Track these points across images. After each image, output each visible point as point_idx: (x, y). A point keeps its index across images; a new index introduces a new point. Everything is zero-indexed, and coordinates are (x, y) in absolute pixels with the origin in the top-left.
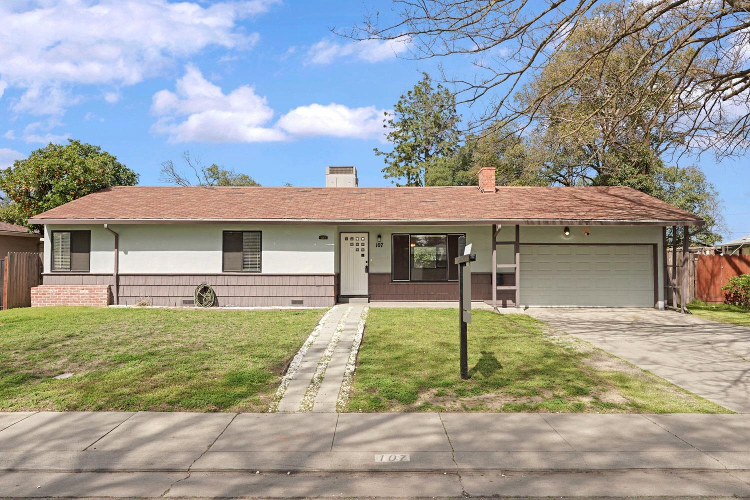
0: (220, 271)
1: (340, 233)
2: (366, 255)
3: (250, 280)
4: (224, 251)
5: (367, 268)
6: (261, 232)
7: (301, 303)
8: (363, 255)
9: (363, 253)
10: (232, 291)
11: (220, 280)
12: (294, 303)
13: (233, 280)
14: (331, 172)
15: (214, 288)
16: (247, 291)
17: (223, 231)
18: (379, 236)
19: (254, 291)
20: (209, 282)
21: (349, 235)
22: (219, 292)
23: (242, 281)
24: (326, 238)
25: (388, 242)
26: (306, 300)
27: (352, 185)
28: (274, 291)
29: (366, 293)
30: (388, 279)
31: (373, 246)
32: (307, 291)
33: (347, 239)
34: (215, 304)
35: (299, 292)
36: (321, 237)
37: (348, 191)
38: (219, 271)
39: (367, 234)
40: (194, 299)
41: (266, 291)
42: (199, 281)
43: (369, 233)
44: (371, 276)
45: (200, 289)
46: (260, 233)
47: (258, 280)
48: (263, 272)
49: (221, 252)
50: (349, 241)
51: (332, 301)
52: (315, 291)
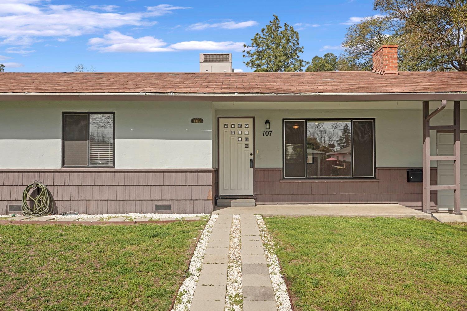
0: (58, 167)
1: (219, 118)
2: (251, 146)
3: (99, 178)
4: (64, 139)
5: (252, 161)
6: (113, 113)
7: (167, 209)
8: (247, 146)
9: (247, 143)
10: (75, 193)
11: (59, 179)
12: (159, 209)
13: (76, 179)
14: (206, 60)
15: (50, 188)
16: (95, 193)
17: (63, 113)
18: (267, 122)
19: (105, 194)
20: (44, 181)
21: (229, 121)
22: (57, 194)
23: (89, 179)
24: (201, 121)
25: (278, 129)
26: (175, 205)
27: (229, 71)
28: (131, 193)
29: (251, 193)
30: (279, 175)
31: (259, 134)
32: (176, 193)
33: (226, 125)
34: (53, 210)
35: (166, 194)
36: (193, 121)
37: (226, 75)
39: (252, 120)
40: (21, 204)
41: (120, 193)
42: (29, 180)
43: (254, 118)
44: (256, 171)
45: (31, 191)
46: (111, 115)
47: (109, 178)
48: (117, 167)
49: (59, 142)
50: (229, 129)
51: (210, 204)
52: (186, 193)
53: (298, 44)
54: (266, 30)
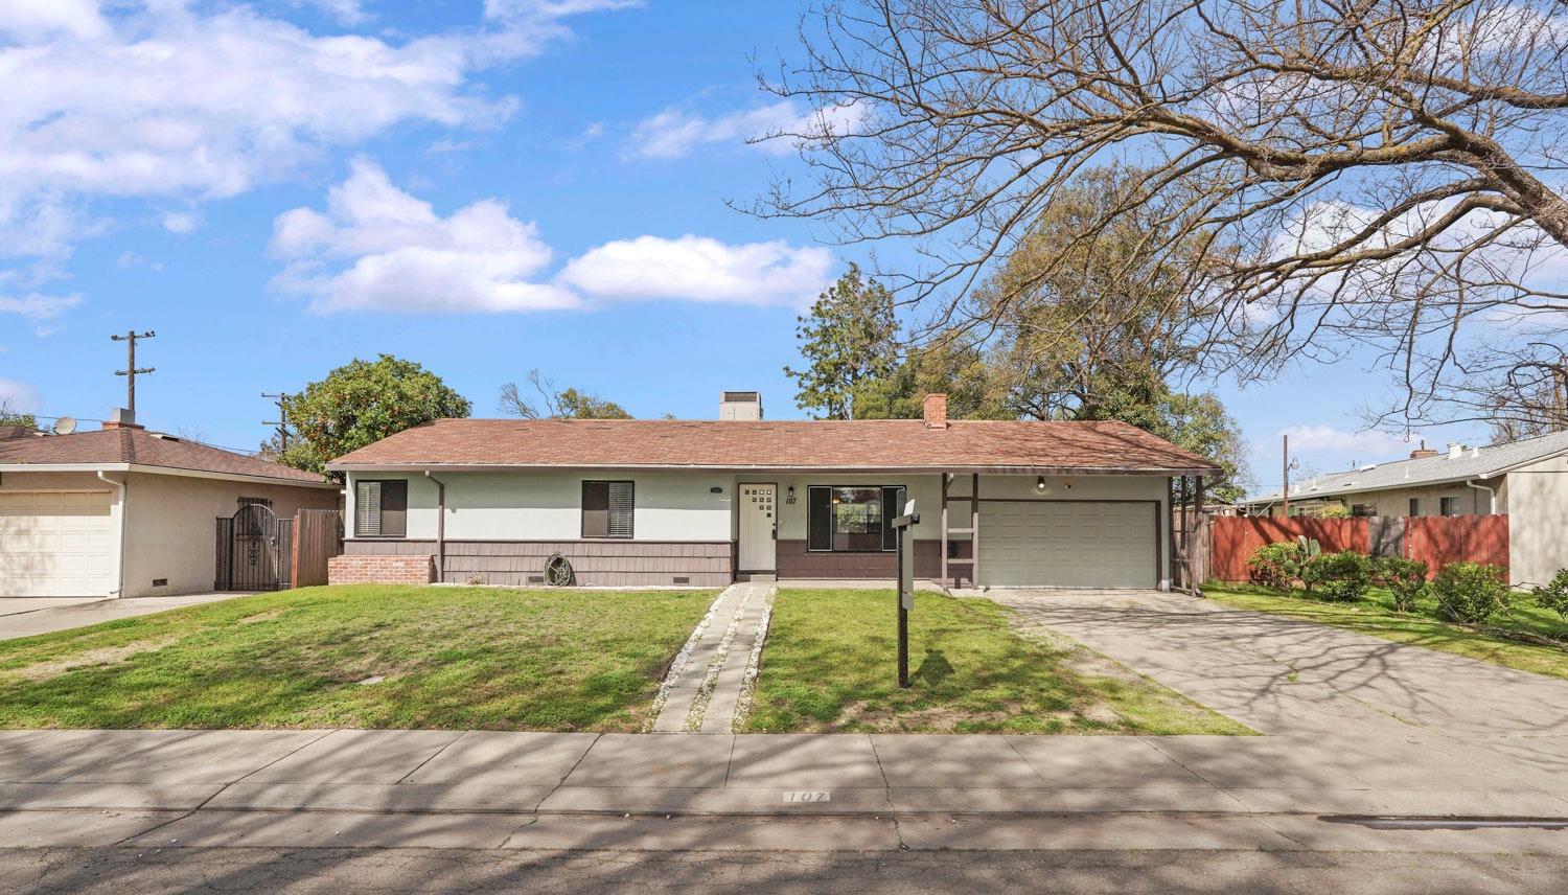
1: (739, 483)
2: (773, 515)
3: (618, 550)
4: (584, 508)
5: (775, 533)
6: (633, 482)
7: (685, 581)
8: (769, 515)
9: (769, 511)
10: (594, 564)
11: (578, 549)
12: (677, 581)
13: (595, 550)
14: (727, 400)
15: (570, 560)
16: (614, 565)
17: (583, 481)
18: (791, 489)
19: (623, 565)
20: (564, 551)
21: (751, 488)
22: (577, 565)
23: (608, 550)
24: (719, 490)
25: (802, 496)
26: (693, 578)
27: (755, 417)
28: (649, 565)
29: (773, 567)
30: (803, 548)
31: (782, 502)
32: (695, 565)
33: (747, 492)
34: (572, 582)
35: (683, 566)
36: (713, 490)
37: (750, 426)
38: (577, 536)
39: (773, 487)
40: (543, 575)
41: (639, 565)
42: (551, 550)
43: (777, 484)
44: (778, 542)
45: (551, 561)
46: (631, 484)
47: (629, 550)
48: (636, 538)
49: (580, 510)
50: (751, 496)
51: (728, 578)
52: (704, 565)
53: (892, 316)
54: (837, 290)
